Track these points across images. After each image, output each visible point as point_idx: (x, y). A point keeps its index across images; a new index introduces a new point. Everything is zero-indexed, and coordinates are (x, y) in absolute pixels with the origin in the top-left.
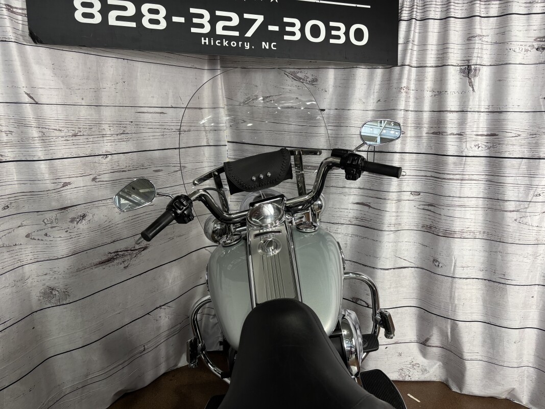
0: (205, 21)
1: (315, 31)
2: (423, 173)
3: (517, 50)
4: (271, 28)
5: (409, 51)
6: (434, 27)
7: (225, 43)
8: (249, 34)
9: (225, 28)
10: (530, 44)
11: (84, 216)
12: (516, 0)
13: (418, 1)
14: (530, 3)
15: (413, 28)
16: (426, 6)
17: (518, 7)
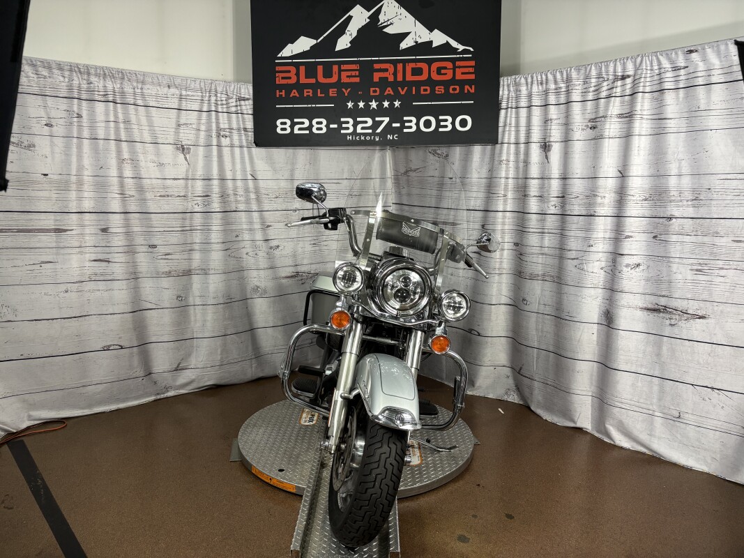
0: (350, 125)
1: (428, 124)
2: (515, 228)
3: (575, 130)
4: (394, 125)
5: (507, 133)
6: (523, 112)
7: (363, 138)
8: (379, 131)
9: (363, 128)
10: (585, 124)
11: (278, 246)
12: (574, 91)
13: (513, 94)
14: (585, 92)
15: (509, 115)
16: (518, 98)
17: (576, 96)
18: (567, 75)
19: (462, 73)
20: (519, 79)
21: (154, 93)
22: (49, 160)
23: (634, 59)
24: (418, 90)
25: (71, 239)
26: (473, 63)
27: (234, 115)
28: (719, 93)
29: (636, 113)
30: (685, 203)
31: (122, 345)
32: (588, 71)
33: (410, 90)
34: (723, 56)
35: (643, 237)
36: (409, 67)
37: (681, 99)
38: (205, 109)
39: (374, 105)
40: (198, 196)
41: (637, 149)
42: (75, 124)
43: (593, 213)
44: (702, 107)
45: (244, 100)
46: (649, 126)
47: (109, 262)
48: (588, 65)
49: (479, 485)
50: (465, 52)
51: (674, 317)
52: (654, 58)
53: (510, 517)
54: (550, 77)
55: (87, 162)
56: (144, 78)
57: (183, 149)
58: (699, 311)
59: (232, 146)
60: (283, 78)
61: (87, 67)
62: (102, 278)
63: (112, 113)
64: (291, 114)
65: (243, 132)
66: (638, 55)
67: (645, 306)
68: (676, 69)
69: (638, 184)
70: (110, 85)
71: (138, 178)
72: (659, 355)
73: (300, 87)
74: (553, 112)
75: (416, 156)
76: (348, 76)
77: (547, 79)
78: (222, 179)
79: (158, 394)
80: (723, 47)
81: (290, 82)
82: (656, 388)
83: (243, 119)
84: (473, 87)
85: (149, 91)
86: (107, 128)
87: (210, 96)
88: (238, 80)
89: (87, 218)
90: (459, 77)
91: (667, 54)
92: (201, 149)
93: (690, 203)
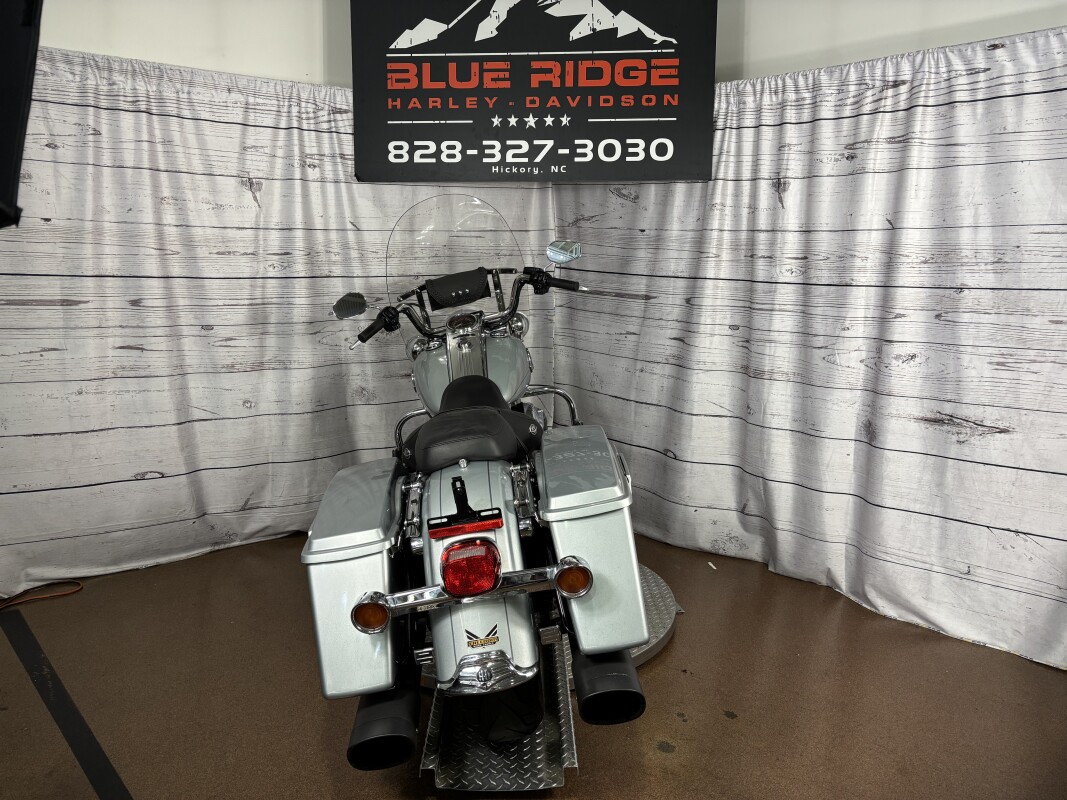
0: (496, 151)
1: (610, 150)
2: (741, 304)
3: (825, 160)
4: (561, 151)
5: (723, 164)
6: (748, 135)
7: (514, 170)
8: (538, 159)
9: (515, 156)
10: (840, 152)
12: (824, 103)
13: (733, 108)
14: (840, 106)
15: (727, 138)
16: (740, 113)
17: (827, 111)
18: (814, 80)
19: (661, 77)
20: (743, 86)
21: (207, 100)
22: (52, 198)
23: (912, 57)
24: (596, 101)
25: (86, 316)
26: (676, 62)
27: (326, 135)
28: (1034, 107)
29: (913, 135)
30: (983, 267)
31: (164, 472)
32: (844, 74)
33: (584, 101)
34: (1041, 53)
35: (921, 316)
36: (584, 66)
37: (979, 117)
38: (283, 125)
39: (531, 121)
40: (274, 254)
41: (914, 188)
42: (91, 144)
43: (849, 282)
44: (1010, 128)
45: (340, 113)
46: (932, 155)
47: (142, 349)
48: (846, 65)
49: (685, 671)
50: (664, 44)
51: (963, 430)
52: (941, 55)
53: (731, 715)
54: (789, 82)
55: (108, 200)
56: (192, 76)
57: (251, 184)
58: (1000, 423)
59: (323, 180)
60: (397, 81)
61: (108, 59)
62: (132, 374)
63: (145, 129)
64: (410, 135)
65: (339, 160)
66: (918, 52)
67: (921, 415)
68: (973, 72)
69: (915, 240)
70: (141, 87)
71: (184, 226)
72: (940, 485)
73: (422, 94)
74: (792, 134)
75: (592, 198)
76: (492, 80)
77: (784, 86)
78: (309, 229)
79: (217, 543)
80: (1041, 41)
81: (408, 86)
82: (935, 532)
83: (339, 140)
84: (676, 96)
85: (201, 97)
86: (138, 150)
87: (290, 106)
88: (330, 83)
89: (110, 284)
90: (655, 81)
91: (960, 51)
92: (277, 184)
93: (990, 267)
